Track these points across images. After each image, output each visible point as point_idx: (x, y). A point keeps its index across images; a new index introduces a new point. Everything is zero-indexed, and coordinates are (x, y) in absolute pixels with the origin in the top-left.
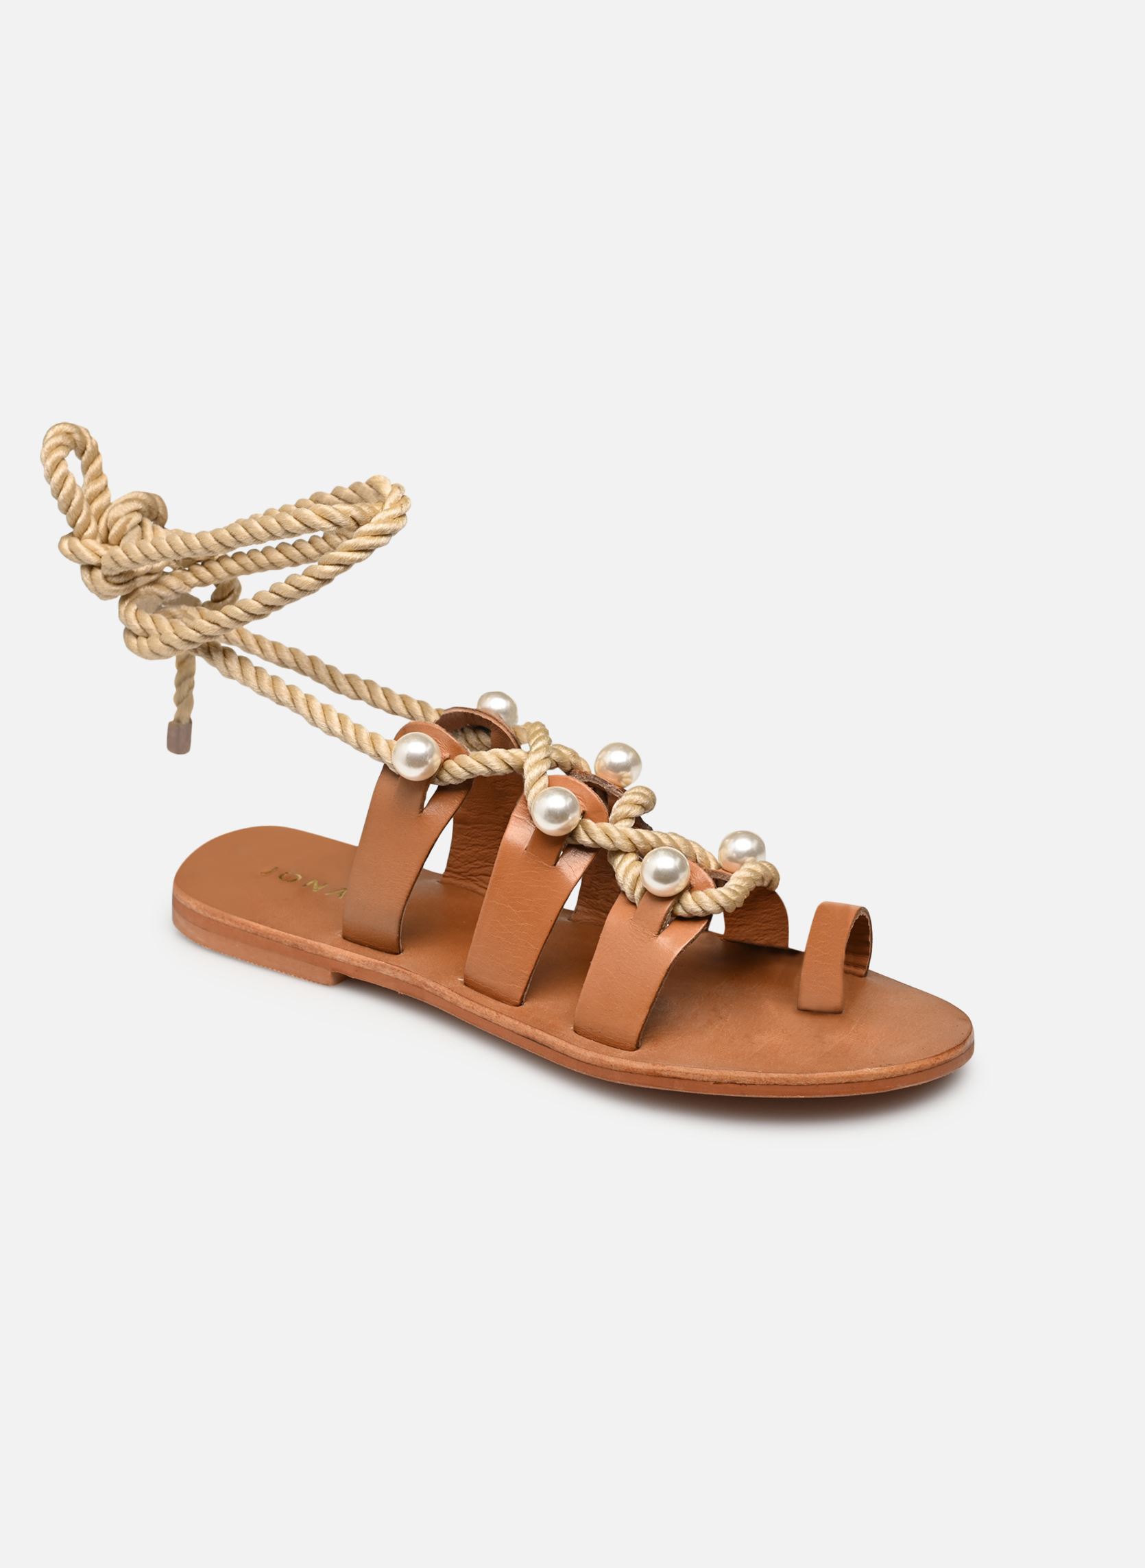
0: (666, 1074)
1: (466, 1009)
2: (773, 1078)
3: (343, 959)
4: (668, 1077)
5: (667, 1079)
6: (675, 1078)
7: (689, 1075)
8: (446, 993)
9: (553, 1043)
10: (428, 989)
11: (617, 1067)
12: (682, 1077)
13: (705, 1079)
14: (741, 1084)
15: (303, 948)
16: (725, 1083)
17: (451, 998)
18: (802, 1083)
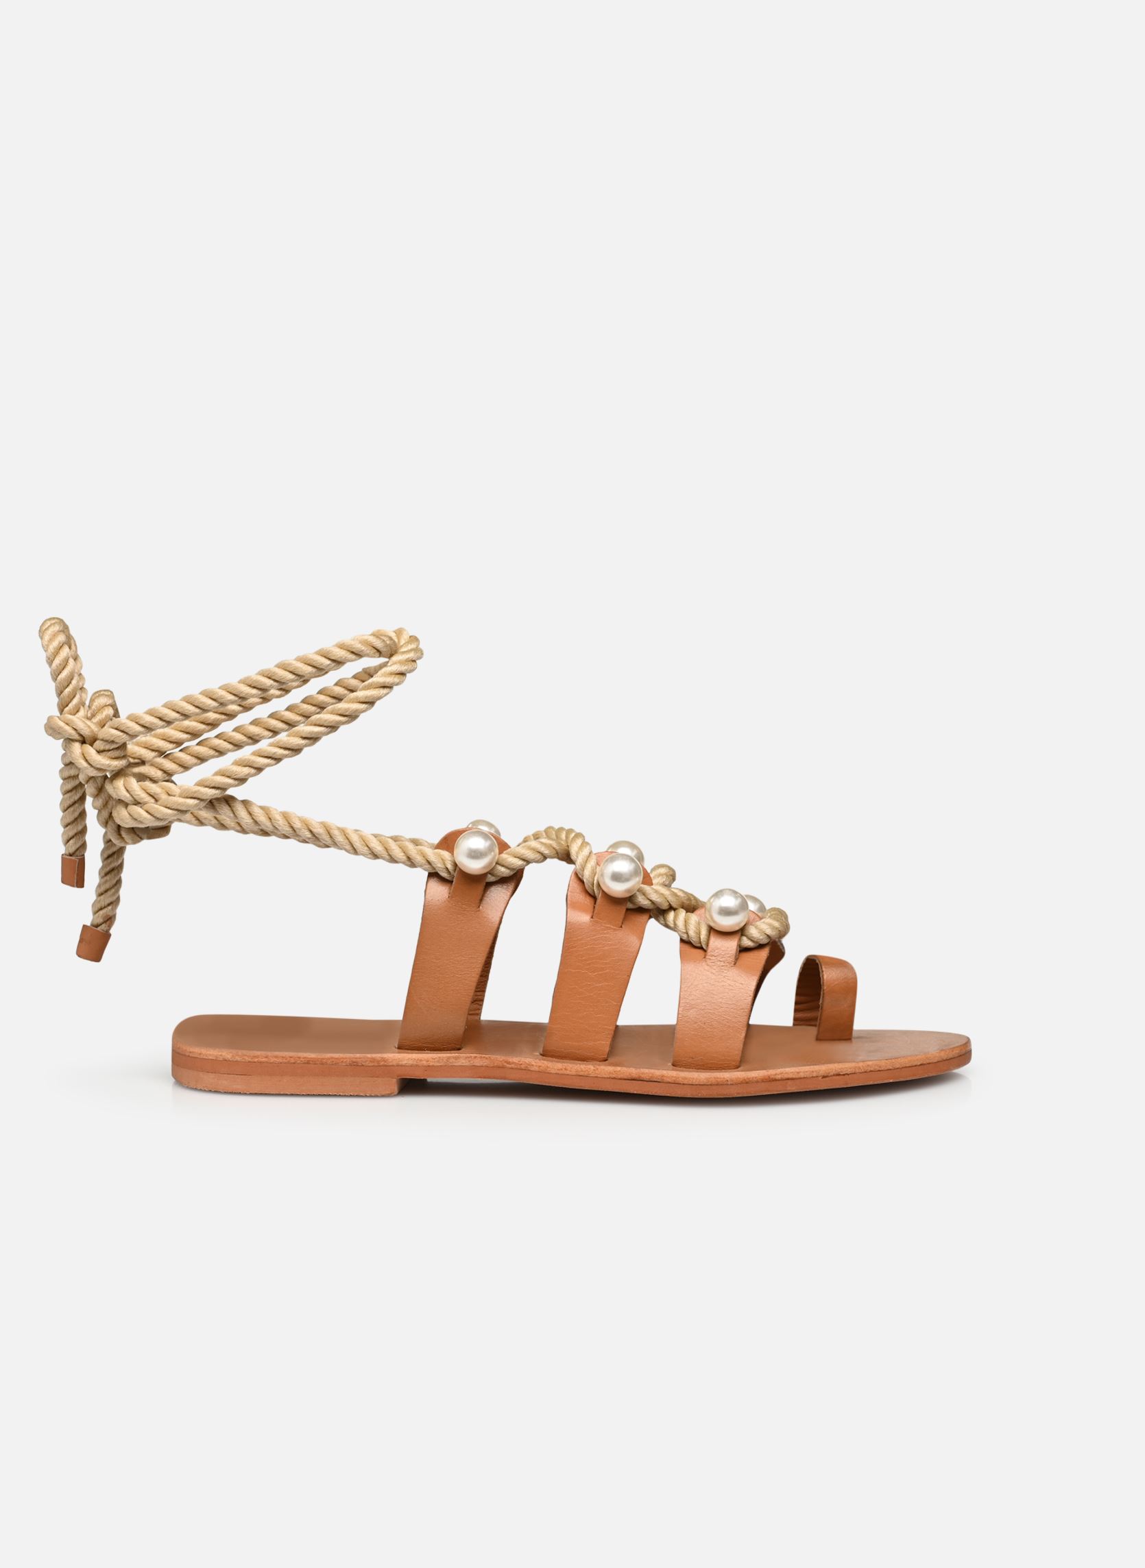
0: (779, 1077)
1: (558, 1072)
2: (868, 1065)
3: (411, 1062)
4: (782, 1080)
5: (781, 1082)
6: (788, 1079)
7: (801, 1074)
8: (533, 1063)
9: (663, 1076)
10: (510, 1066)
11: (733, 1081)
12: (794, 1077)
13: (815, 1075)
14: (844, 1075)
15: (364, 1064)
16: (831, 1076)
17: (540, 1066)
18: (891, 1068)
